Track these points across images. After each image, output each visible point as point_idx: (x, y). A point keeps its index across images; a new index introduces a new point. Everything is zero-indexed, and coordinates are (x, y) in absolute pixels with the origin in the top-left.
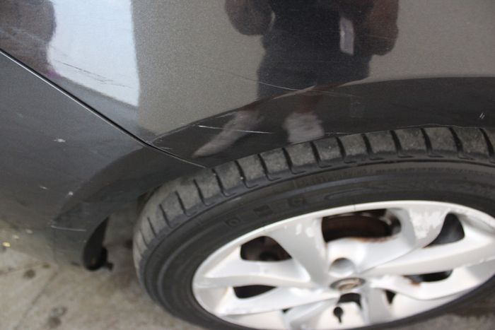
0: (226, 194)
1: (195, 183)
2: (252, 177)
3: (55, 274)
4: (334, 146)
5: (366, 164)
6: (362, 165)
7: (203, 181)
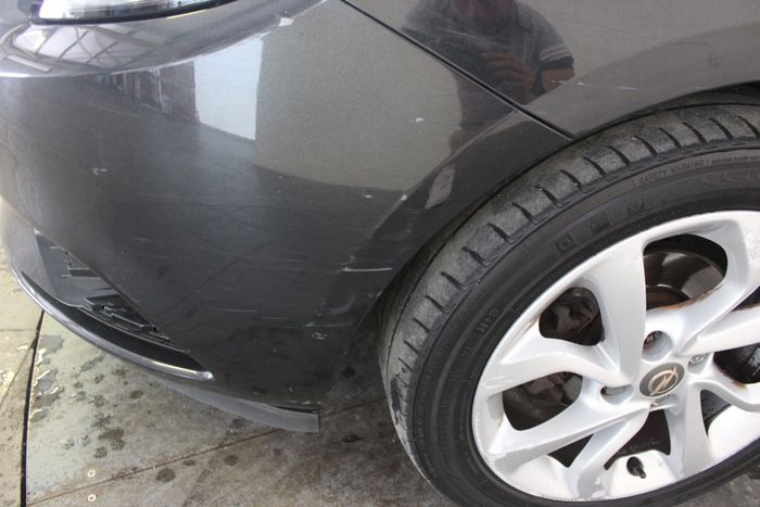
0: (560, 205)
1: (515, 205)
2: (588, 181)
3: (205, 473)
4: (666, 140)
5: (701, 154)
6: (697, 155)
7: (527, 200)
